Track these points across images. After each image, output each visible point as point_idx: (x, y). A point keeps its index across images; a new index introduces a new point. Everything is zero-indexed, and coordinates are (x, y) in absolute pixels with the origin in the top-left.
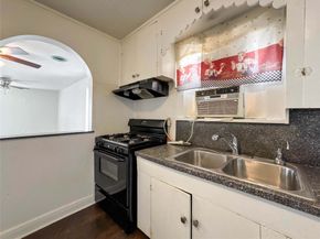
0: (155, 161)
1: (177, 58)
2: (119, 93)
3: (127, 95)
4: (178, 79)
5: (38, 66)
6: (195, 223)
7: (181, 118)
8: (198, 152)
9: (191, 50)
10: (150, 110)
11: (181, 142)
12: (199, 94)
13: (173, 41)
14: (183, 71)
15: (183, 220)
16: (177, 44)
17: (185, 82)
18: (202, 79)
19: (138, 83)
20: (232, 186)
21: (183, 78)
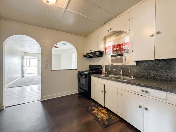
0: (96, 77)
1: (105, 43)
2: (86, 56)
3: (89, 57)
4: (106, 51)
5: (57, 47)
6: (105, 92)
7: (107, 64)
8: (110, 76)
9: (109, 41)
10: (96, 62)
11: (106, 73)
12: (112, 56)
13: (104, 38)
14: (107, 48)
15: (102, 91)
16: (105, 38)
17: (108, 52)
18: (113, 51)
19: (92, 53)
20: (112, 80)
21: (107, 51)
